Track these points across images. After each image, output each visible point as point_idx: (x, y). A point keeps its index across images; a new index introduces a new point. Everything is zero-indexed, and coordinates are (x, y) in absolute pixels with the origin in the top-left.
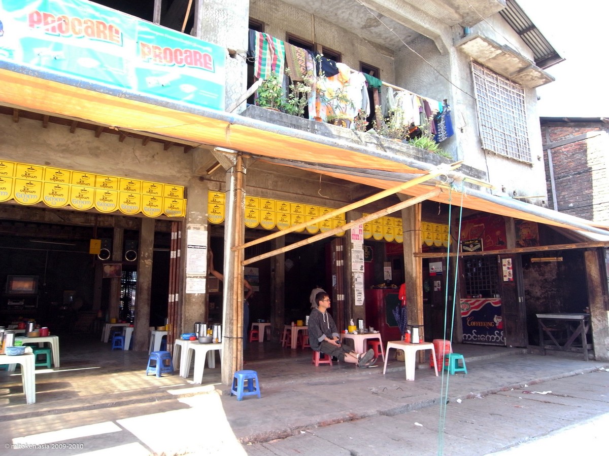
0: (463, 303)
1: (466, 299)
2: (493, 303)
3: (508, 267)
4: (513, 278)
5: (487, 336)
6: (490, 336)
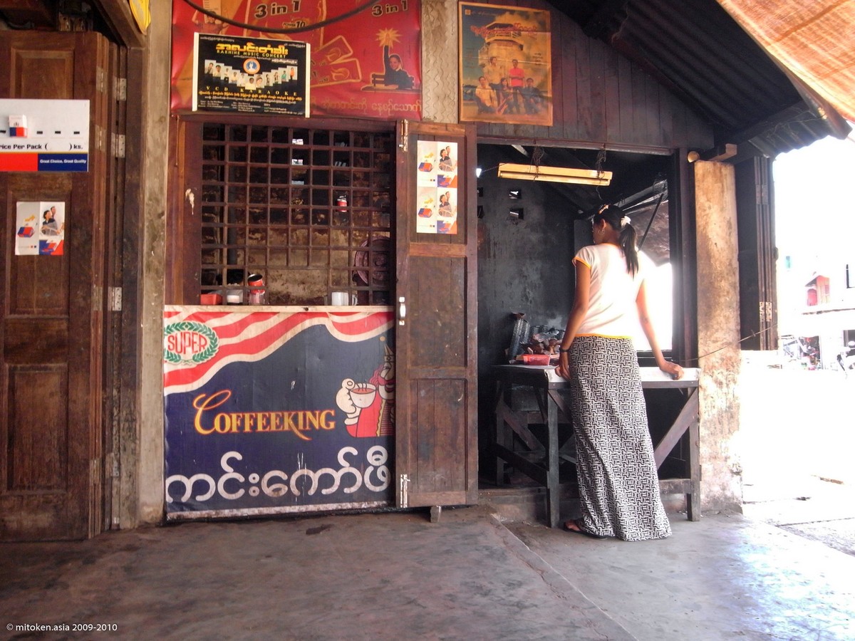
0: (178, 326)
1: (194, 309)
2: (340, 327)
3: (440, 177)
4: (458, 222)
5: (299, 473)
6: (311, 474)
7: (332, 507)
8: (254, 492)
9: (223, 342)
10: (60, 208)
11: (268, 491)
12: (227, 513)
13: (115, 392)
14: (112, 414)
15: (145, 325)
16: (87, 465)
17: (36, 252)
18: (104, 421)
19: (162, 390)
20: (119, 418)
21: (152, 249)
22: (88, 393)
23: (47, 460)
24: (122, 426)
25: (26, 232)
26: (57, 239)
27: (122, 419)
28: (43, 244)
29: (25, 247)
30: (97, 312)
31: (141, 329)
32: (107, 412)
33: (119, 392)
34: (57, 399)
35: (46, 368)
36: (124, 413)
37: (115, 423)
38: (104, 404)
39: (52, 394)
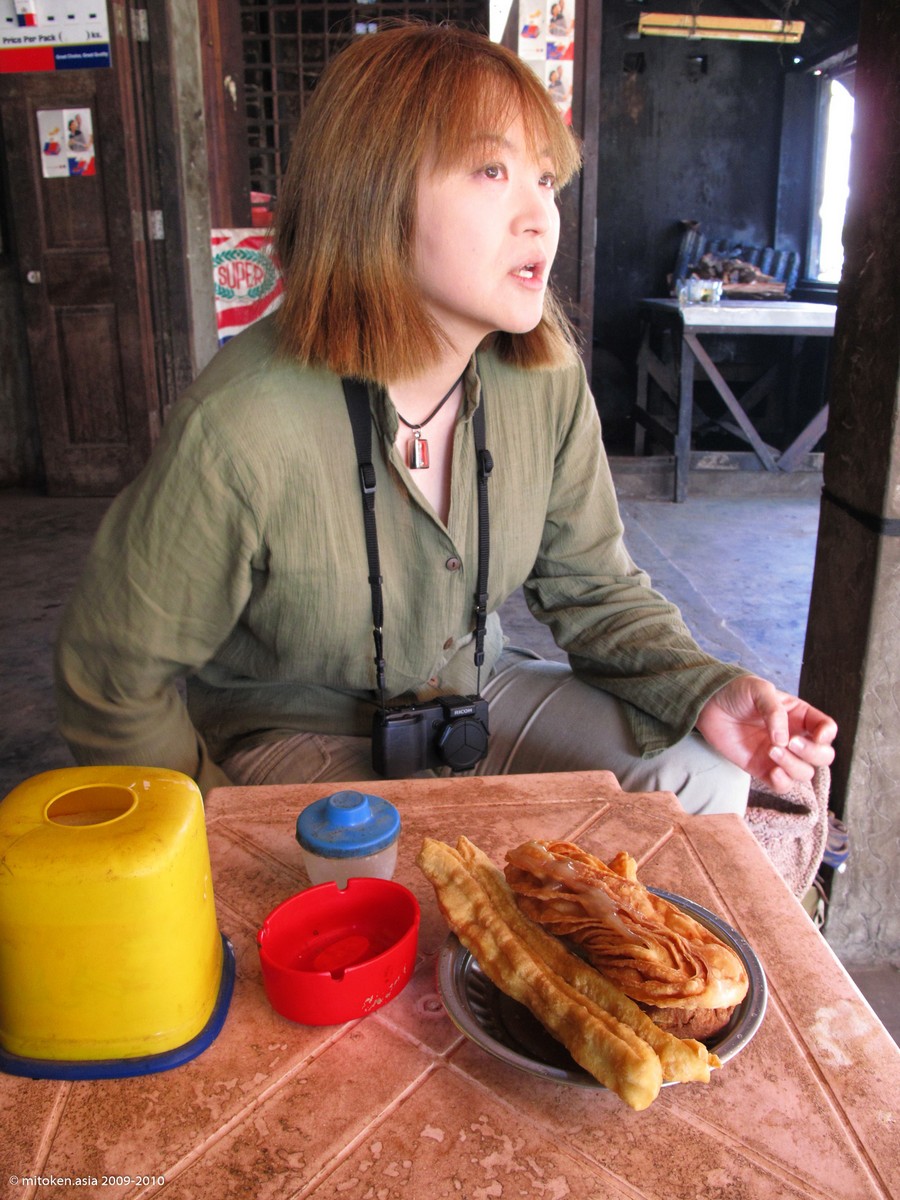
0: (228, 255)
1: (246, 233)
3: (550, 45)
4: (573, 110)
10: (85, 115)
13: (166, 336)
14: (165, 361)
15: (192, 256)
16: (146, 416)
17: (65, 173)
18: (158, 369)
19: (216, 333)
20: (173, 365)
21: (192, 159)
22: (139, 336)
23: (106, 412)
24: (177, 374)
25: (52, 149)
26: (87, 156)
27: (177, 366)
28: (72, 163)
29: (54, 168)
30: (139, 243)
31: (187, 260)
32: (161, 359)
33: (170, 335)
34: (107, 344)
35: (92, 310)
36: (178, 359)
37: (169, 371)
38: (156, 349)
39: (102, 340)
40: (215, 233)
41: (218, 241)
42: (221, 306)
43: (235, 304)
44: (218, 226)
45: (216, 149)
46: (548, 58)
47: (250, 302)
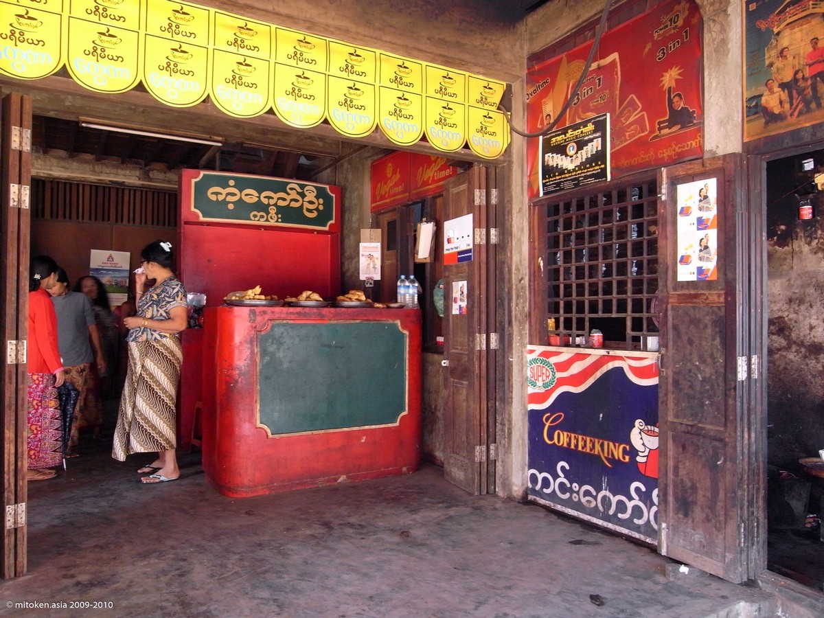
0: (535, 360)
1: (544, 349)
3: (700, 220)
4: (718, 267)
5: (603, 493)
6: (611, 496)
7: (625, 531)
8: (575, 497)
9: (559, 375)
11: (584, 500)
12: (559, 507)
13: (497, 404)
15: (514, 359)
16: (474, 448)
17: (458, 312)
18: (488, 422)
19: (526, 406)
21: (517, 305)
22: (474, 403)
23: (462, 440)
24: (499, 427)
27: (500, 422)
29: (455, 309)
30: (480, 351)
31: (510, 362)
32: (492, 417)
35: (462, 384)
36: (500, 419)
37: (497, 424)
38: (489, 411)
39: (464, 401)
40: (529, 347)
41: (531, 352)
42: (531, 390)
43: (536, 390)
44: (531, 343)
45: (532, 298)
46: (698, 229)
47: (543, 390)
